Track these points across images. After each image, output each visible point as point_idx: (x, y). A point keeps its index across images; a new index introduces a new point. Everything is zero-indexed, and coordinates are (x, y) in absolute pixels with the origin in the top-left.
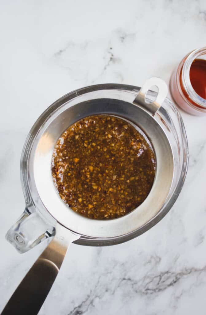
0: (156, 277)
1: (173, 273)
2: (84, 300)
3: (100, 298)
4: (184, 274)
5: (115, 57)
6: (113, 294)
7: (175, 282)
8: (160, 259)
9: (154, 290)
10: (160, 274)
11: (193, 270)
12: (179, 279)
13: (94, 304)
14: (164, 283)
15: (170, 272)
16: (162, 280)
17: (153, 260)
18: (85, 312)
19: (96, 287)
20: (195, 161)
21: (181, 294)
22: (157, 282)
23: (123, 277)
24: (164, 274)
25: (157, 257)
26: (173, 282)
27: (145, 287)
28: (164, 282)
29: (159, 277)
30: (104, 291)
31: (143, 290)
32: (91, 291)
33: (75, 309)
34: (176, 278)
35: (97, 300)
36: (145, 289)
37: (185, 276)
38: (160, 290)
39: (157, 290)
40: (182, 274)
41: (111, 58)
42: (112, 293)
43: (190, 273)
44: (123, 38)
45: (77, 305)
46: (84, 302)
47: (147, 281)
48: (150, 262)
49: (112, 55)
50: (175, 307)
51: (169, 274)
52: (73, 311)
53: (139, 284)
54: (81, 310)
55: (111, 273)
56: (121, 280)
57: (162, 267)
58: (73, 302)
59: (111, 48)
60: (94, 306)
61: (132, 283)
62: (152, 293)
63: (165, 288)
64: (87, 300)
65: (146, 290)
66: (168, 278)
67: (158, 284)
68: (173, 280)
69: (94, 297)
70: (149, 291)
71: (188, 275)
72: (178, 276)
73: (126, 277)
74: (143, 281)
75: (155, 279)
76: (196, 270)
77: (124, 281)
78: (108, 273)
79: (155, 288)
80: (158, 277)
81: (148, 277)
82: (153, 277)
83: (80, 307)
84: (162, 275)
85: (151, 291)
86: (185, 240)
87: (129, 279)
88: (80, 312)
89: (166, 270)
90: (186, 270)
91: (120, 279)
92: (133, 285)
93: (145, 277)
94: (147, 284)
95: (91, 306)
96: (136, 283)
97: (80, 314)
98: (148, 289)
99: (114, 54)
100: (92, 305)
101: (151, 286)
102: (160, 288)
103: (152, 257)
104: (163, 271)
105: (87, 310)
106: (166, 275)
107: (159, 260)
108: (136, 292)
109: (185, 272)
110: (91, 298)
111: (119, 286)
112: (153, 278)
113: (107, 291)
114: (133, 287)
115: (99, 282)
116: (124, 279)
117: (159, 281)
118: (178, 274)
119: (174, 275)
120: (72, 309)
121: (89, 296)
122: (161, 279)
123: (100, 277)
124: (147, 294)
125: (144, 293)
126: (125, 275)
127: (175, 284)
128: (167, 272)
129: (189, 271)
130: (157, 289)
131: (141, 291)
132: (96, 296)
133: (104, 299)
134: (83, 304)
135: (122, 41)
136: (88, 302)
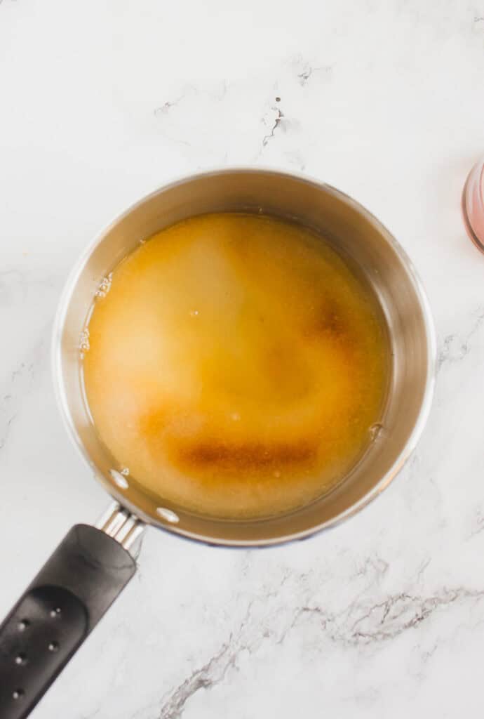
0: (377, 606)
1: (416, 599)
2: (216, 656)
3: (251, 652)
4: (440, 601)
5: (286, 117)
6: (281, 642)
7: (420, 619)
8: (387, 566)
9: (374, 636)
10: (386, 599)
11: (462, 593)
12: (430, 612)
13: (237, 664)
14: (397, 620)
15: (408, 597)
16: (391, 613)
17: (370, 568)
18: (216, 682)
19: (242, 625)
20: (464, 348)
21: (435, 647)
22: (380, 618)
23: (302, 605)
24: (396, 601)
25: (379, 561)
26: (415, 620)
27: (352, 630)
28: (395, 617)
29: (384, 606)
30: (260, 634)
31: (349, 636)
32: (231, 636)
33: (194, 674)
34: (423, 610)
35: (244, 657)
36: (352, 633)
37: (443, 606)
38: (386, 636)
39: (380, 637)
40: (435, 601)
41: (277, 121)
42: (278, 640)
43: (453, 600)
44: (305, 76)
45: (199, 666)
46: (215, 659)
47: (359, 614)
48: (363, 572)
49: (280, 114)
50: (420, 677)
51: (408, 601)
52: (191, 678)
53: (340, 621)
54: (208, 676)
55: (276, 594)
56: (297, 612)
57: (391, 585)
58: (191, 659)
59: (278, 99)
60: (238, 669)
61: (324, 618)
62: (367, 643)
63: (399, 632)
64: (222, 654)
65: (355, 635)
66: (404, 610)
67: (382, 622)
68: (417, 615)
69: (238, 647)
70: (361, 638)
71: (451, 603)
72: (428, 606)
73: (311, 606)
74: (349, 615)
75: (375, 611)
76: (468, 594)
77: (305, 614)
78: (268, 595)
79: (375, 630)
80: (381, 606)
81: (359, 606)
82: (372, 605)
83: (205, 670)
84: (390, 603)
85: (367, 639)
86: (443, 524)
87: (317, 610)
88: (206, 683)
89: (401, 591)
90: (446, 593)
91: (298, 608)
92: (324, 623)
93: (352, 606)
94: (356, 623)
95: (230, 668)
96: (332, 619)
97: (206, 686)
98: (358, 634)
99: (283, 112)
100: (234, 666)
101: (365, 627)
102: (387, 632)
103: (368, 561)
104: (393, 594)
105: (222, 678)
106: (399, 601)
107: (383, 569)
108: (333, 638)
109: (442, 597)
110: (231, 651)
111: (292, 626)
112: (371, 609)
113: (266, 635)
114: (325, 628)
115: (248, 615)
116: (306, 609)
117: (385, 616)
118: (427, 601)
120: (188, 675)
121: (226, 647)
122: (388, 611)
123: (251, 604)
124: (356, 643)
125: (349, 642)
126: (308, 600)
127: (421, 624)
128: (402, 596)
129: (453, 595)
130: (379, 633)
131: (342, 638)
132: (243, 648)
133: (260, 653)
134: (213, 663)
135: (303, 84)
136: (225, 660)
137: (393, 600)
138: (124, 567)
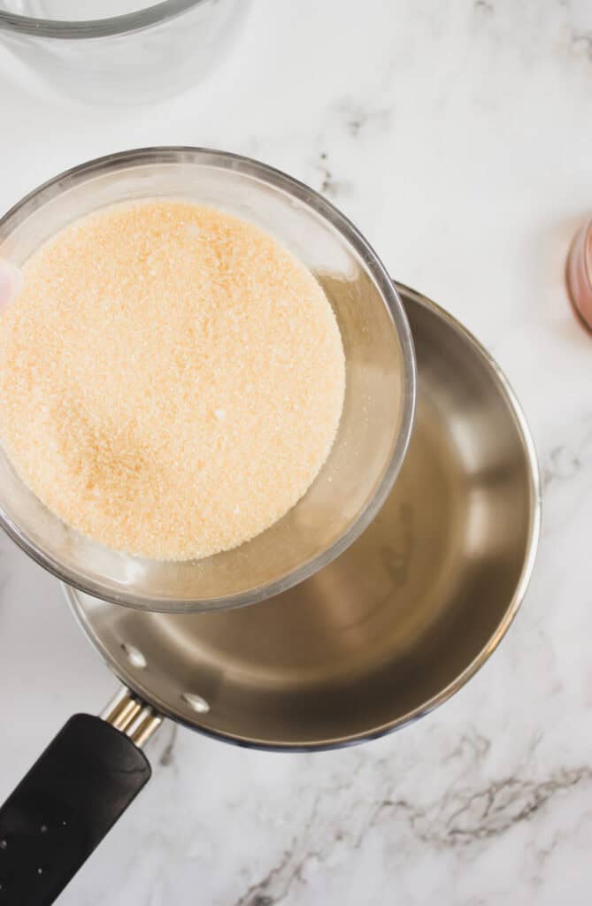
0: (478, 795)
1: (526, 784)
2: (277, 866)
3: (321, 859)
4: (559, 786)
5: (335, 178)
6: (358, 846)
7: (534, 809)
8: (488, 744)
9: (475, 833)
10: (488, 786)
11: (585, 774)
12: (546, 799)
13: (304, 875)
14: (503, 812)
15: (518, 782)
16: (497, 803)
17: (467, 748)
18: (279, 900)
19: (308, 827)
20: (576, 463)
21: (554, 844)
22: (482, 811)
23: (383, 798)
24: (502, 787)
25: (479, 737)
26: (527, 810)
27: (447, 825)
28: (501, 808)
29: (487, 796)
30: (331, 838)
31: (444, 834)
32: (295, 840)
33: (252, 889)
34: (537, 797)
35: (312, 866)
36: (449, 830)
37: (562, 791)
38: (491, 832)
39: (483, 833)
40: (552, 786)
41: (325, 184)
42: (354, 843)
43: (575, 782)
44: (357, 125)
45: (257, 880)
46: (276, 871)
47: (454, 806)
48: (458, 752)
49: (328, 175)
50: (537, 881)
51: (517, 787)
52: (247, 896)
53: (431, 816)
54: (268, 893)
55: (348, 786)
56: (377, 806)
57: (494, 767)
58: (245, 872)
59: (324, 156)
60: (305, 882)
61: (411, 813)
62: (467, 843)
63: (506, 827)
64: (284, 864)
65: (452, 833)
66: (513, 798)
67: (486, 815)
68: (529, 805)
69: (303, 856)
70: (459, 837)
71: (572, 787)
72: (543, 793)
73: (394, 798)
74: (442, 808)
75: (475, 801)
77: (388, 809)
78: (340, 787)
79: (476, 825)
80: (483, 794)
81: (456, 796)
82: (469, 795)
83: (264, 884)
84: (494, 789)
85: (467, 837)
86: (558, 688)
87: (402, 804)
88: (266, 902)
89: (507, 774)
90: (565, 774)
91: (377, 803)
92: (412, 819)
93: (446, 797)
94: (455, 815)
95: (295, 882)
96: (421, 815)
98: (455, 832)
99: (332, 173)
100: (299, 878)
101: (464, 822)
102: (494, 826)
103: (464, 739)
104: (499, 778)
105: (285, 894)
106: (507, 789)
107: (483, 748)
108: (424, 838)
109: (561, 780)
110: (295, 860)
111: (372, 824)
112: (470, 799)
113: (339, 838)
114: (413, 826)
115: (315, 814)
116: (387, 803)
117: (489, 807)
118: (541, 786)
119: (530, 788)
120: (243, 892)
121: (288, 854)
122: (491, 800)
123: (317, 800)
124: (453, 843)
125: (445, 841)
126: (390, 792)
127: (536, 816)
128: (510, 782)
129: (573, 776)
130: (482, 829)
131: (435, 837)
132: (310, 855)
133: (332, 861)
134: (274, 875)
135: (355, 134)
136: (288, 872)
137: (498, 786)
138: (135, 770)
